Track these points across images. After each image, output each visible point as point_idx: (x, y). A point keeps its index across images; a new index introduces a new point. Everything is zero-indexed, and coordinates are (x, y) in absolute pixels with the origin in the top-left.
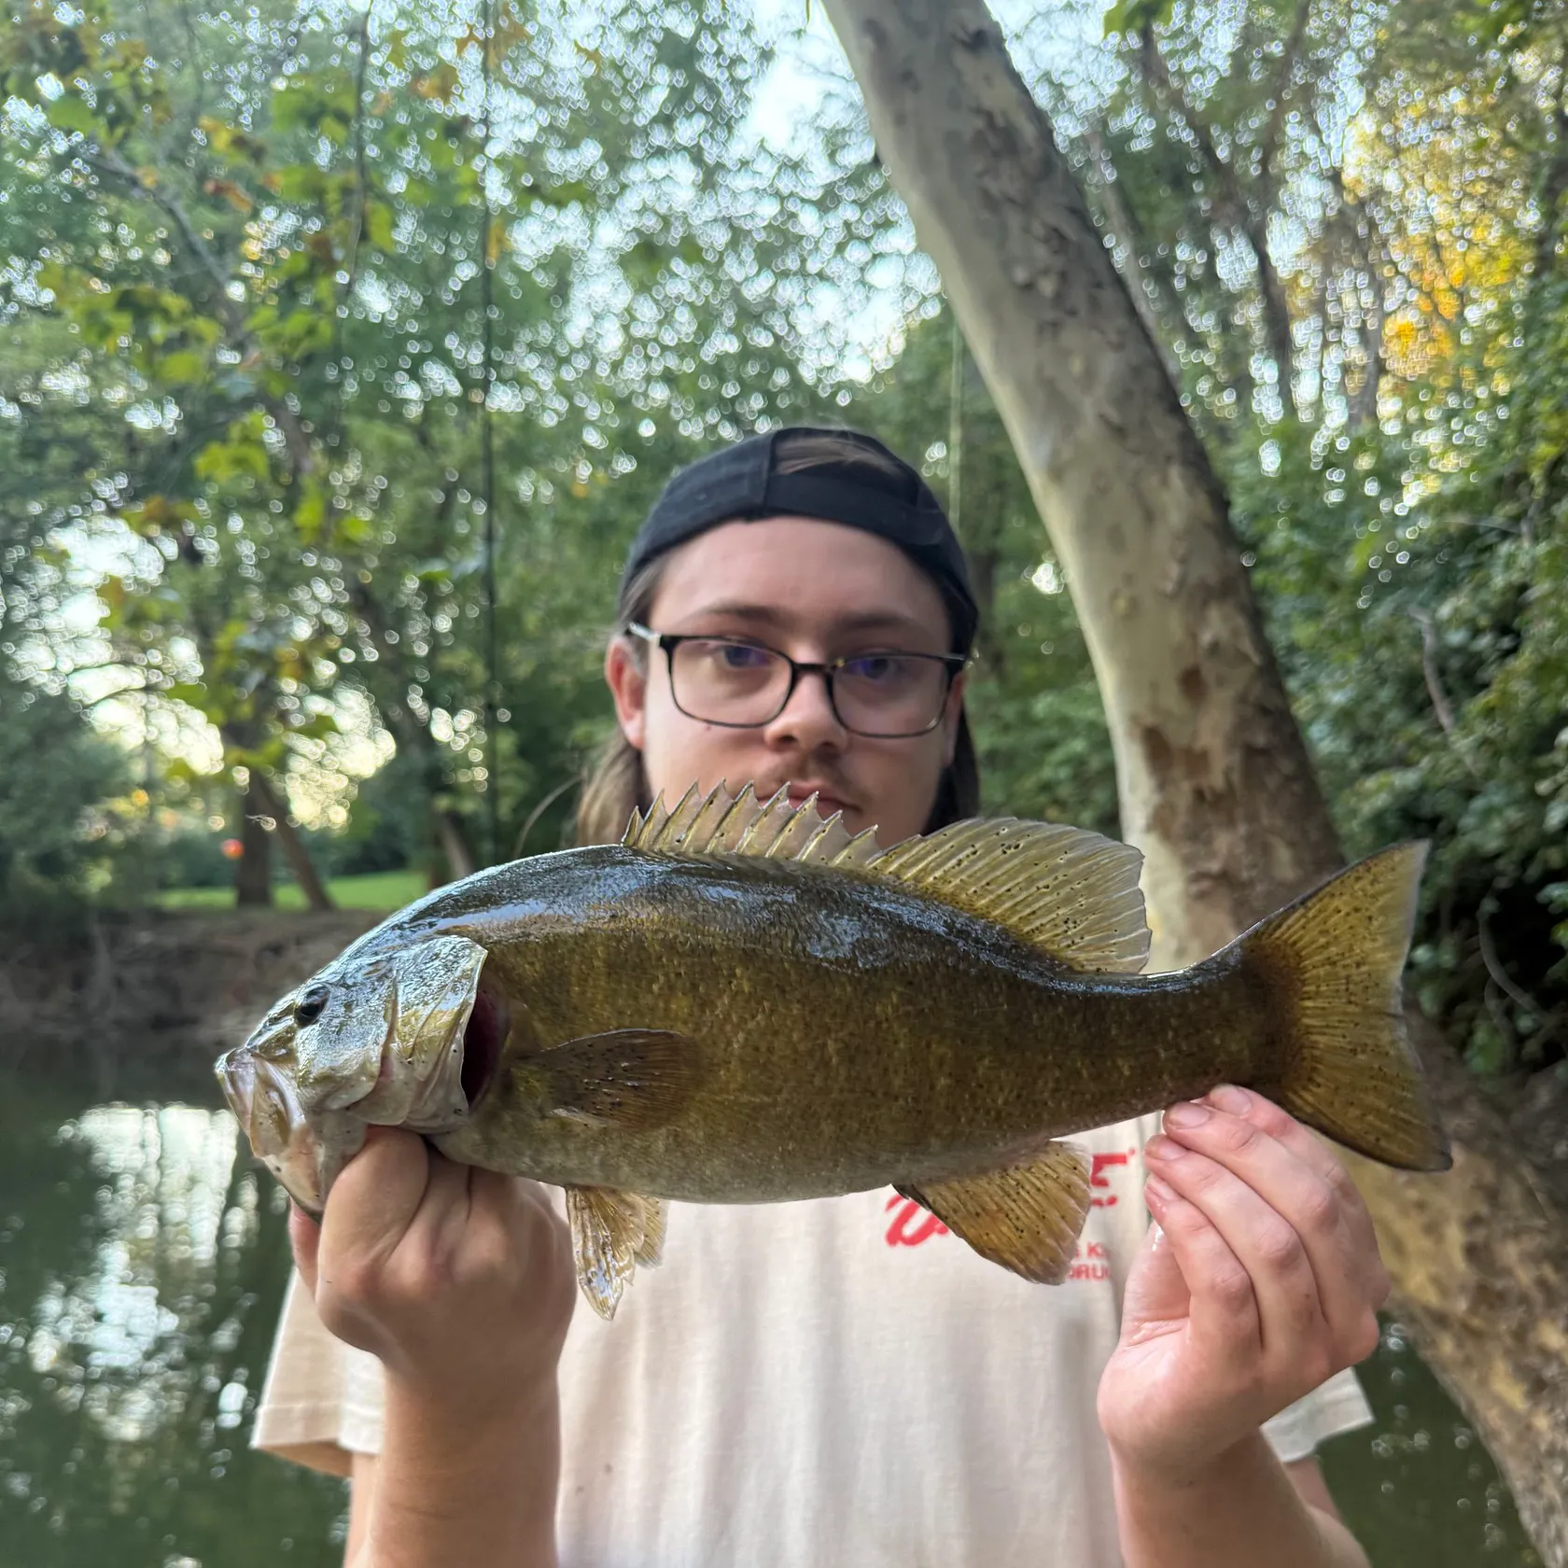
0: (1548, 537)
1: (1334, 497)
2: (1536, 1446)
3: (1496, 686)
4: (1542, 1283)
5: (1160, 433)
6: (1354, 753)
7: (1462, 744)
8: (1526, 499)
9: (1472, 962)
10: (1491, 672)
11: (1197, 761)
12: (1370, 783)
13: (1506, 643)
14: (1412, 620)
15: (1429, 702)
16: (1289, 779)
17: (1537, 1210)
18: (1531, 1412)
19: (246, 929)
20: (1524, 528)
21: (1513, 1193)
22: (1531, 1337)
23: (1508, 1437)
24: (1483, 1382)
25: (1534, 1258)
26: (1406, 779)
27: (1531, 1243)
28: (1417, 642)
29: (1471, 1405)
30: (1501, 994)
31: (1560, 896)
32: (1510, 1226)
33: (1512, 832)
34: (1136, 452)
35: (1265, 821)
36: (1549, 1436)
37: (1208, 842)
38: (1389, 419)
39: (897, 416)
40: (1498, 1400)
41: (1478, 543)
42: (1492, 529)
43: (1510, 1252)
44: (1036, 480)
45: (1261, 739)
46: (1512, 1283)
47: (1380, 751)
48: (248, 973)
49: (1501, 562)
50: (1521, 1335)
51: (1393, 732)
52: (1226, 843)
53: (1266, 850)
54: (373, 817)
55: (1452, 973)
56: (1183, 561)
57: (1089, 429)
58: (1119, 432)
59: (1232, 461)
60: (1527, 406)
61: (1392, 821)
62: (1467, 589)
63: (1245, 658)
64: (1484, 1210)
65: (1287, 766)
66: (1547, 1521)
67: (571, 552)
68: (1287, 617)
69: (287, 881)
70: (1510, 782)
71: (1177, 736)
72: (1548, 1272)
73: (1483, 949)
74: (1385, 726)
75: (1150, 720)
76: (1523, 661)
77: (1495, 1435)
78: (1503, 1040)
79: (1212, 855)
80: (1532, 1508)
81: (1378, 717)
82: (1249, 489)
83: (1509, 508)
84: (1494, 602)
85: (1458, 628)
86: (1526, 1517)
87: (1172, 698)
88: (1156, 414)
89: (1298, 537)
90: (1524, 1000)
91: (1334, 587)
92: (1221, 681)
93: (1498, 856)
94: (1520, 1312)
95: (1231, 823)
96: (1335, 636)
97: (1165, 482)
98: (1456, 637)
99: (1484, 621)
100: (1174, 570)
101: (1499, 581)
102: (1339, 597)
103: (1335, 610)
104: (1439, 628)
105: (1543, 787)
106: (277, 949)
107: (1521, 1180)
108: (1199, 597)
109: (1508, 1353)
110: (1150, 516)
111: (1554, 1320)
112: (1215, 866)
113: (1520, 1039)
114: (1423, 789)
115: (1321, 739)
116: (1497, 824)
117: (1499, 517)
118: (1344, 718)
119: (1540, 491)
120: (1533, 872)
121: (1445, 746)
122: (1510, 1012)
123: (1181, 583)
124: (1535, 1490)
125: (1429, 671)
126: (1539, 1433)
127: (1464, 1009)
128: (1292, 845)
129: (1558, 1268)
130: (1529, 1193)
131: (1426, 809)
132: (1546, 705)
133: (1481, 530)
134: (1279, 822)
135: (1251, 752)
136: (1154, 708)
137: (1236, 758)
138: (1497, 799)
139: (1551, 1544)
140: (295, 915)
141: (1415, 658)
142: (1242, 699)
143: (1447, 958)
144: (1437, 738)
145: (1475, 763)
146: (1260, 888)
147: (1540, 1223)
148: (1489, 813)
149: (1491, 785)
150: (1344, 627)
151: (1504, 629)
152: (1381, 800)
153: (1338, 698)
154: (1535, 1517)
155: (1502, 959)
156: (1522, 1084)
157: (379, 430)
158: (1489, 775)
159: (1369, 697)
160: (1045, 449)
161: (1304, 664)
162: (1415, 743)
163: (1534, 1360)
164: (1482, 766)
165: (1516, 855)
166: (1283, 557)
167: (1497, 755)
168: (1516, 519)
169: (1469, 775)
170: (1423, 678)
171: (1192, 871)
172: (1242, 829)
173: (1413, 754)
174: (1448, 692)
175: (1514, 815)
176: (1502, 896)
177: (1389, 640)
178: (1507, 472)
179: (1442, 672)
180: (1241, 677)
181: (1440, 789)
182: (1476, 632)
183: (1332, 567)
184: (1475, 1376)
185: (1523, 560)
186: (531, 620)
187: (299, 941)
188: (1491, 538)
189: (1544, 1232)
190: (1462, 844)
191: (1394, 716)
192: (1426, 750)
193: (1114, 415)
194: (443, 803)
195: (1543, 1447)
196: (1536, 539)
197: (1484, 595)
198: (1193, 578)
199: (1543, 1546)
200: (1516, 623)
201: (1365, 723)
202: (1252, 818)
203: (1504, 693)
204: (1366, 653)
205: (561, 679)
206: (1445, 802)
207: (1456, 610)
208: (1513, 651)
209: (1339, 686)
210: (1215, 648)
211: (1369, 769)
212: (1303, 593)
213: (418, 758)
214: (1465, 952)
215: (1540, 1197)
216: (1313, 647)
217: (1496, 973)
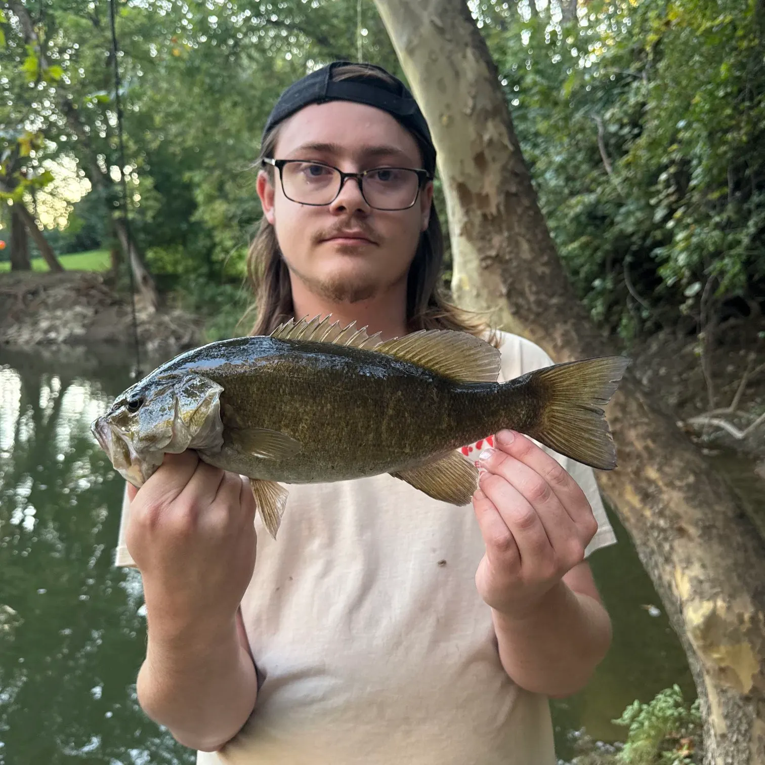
0: (654, 79)
1: (556, 59)
2: (645, 524)
3: (631, 153)
4: (647, 448)
5: (462, 31)
6: (566, 185)
7: (616, 181)
8: (645, 60)
9: (621, 285)
10: (629, 145)
11: (484, 200)
12: (573, 201)
13: (636, 131)
14: (593, 119)
15: (601, 160)
16: (528, 208)
17: (644, 414)
18: (643, 508)
19: (18, 282)
20: (644, 74)
21: (633, 406)
22: (643, 474)
23: (633, 520)
24: (621, 495)
25: (644, 437)
26: (590, 198)
27: (641, 430)
28: (595, 131)
29: (616, 506)
30: (633, 300)
31: (661, 253)
32: (632, 422)
33: (639, 223)
34: (450, 41)
35: (517, 230)
36: (651, 519)
37: (490, 240)
38: (582, 18)
39: (342, 15)
40: (628, 503)
41: (623, 82)
42: (629, 75)
43: (632, 434)
44: (401, 55)
45: (513, 189)
46: (633, 449)
47: (578, 184)
48: (20, 305)
49: (633, 91)
50: (637, 473)
51: (584, 176)
52: (498, 240)
53: (517, 244)
54: (81, 222)
55: (611, 291)
56: (474, 98)
57: (426, 29)
58: (441, 31)
59: (508, 39)
60: (645, 13)
61: (583, 219)
62: (618, 105)
63: (506, 147)
64: (620, 415)
65: (526, 202)
66: (651, 558)
67: (177, 84)
68: (534, 118)
69: (37, 257)
70: (638, 199)
71: (474, 188)
72: (649, 443)
73: (626, 280)
74: (580, 173)
75: (460, 180)
76: (643, 141)
77: (627, 519)
78: (635, 322)
79: (491, 247)
80: (644, 553)
81: (577, 168)
82: (515, 54)
83: (636, 65)
84: (630, 111)
85: (614, 123)
86: (641, 556)
87: (471, 168)
88: (460, 20)
89: (538, 78)
90: (645, 303)
91: (556, 104)
92: (494, 159)
93: (633, 234)
94: (637, 462)
95: (500, 231)
96: (556, 127)
97: (464, 57)
98: (613, 128)
99: (625, 120)
100: (470, 103)
101: (632, 101)
102: (558, 109)
103: (557, 115)
104: (605, 124)
105: (653, 201)
106: (35, 293)
107: (637, 400)
108: (482, 116)
109: (632, 481)
110: (457, 74)
111: (652, 466)
112: (493, 253)
113: (643, 321)
114: (598, 202)
115: (550, 179)
116: (632, 220)
117: (632, 70)
118: (561, 168)
119: (651, 57)
120: (649, 242)
121: (608, 182)
122: (638, 309)
123: (474, 108)
124: (645, 544)
125: (601, 145)
126: (646, 518)
127: (616, 308)
128: (529, 241)
129: (654, 441)
130: (640, 406)
131: (599, 213)
132: (654, 161)
133: (624, 75)
134: (523, 231)
135: (508, 195)
136: (462, 173)
137: (502, 198)
138: (632, 207)
139: (653, 568)
140: (43, 274)
141: (594, 138)
142: (504, 168)
143: (609, 285)
144: (604, 178)
145: (622, 189)
146: (515, 264)
147: (646, 420)
148: (629, 214)
149: (629, 201)
150: (561, 123)
151: (635, 124)
152: (578, 209)
153: (558, 159)
154: (646, 557)
155: (634, 284)
156: (645, 341)
157: (71, 17)
158: (628, 195)
159: (573, 158)
160: (405, 39)
161: (542, 142)
162: (594, 180)
163: (644, 484)
164: (626, 191)
165: (641, 234)
166: (530, 89)
167: (632, 186)
168: (640, 70)
169: (619, 195)
170: (598, 148)
171: (482, 256)
172: (506, 234)
173: (593, 186)
174: (609, 155)
175: (639, 215)
176: (635, 254)
177: (582, 130)
178: (635, 46)
179: (606, 145)
180: (503, 157)
181: (607, 202)
182: (622, 126)
183: (555, 93)
184: (617, 493)
185: (643, 91)
186: (158, 119)
187: (45, 289)
188: (629, 79)
189: (647, 424)
190: (616, 229)
191: (584, 167)
192: (599, 184)
193: (438, 22)
194: (117, 214)
195: (649, 524)
196: (649, 80)
197: (625, 108)
198: (479, 107)
199: (649, 569)
200: (640, 122)
201: (571, 171)
202: (510, 229)
203: (634, 156)
204: (571, 136)
205: (175, 149)
206: (608, 209)
207: (613, 114)
208: (638, 135)
209: (559, 154)
210: (491, 141)
211: (573, 194)
212: (541, 107)
213: (102, 192)
214: (617, 281)
215: (646, 408)
216: (546, 133)
217: (631, 290)
